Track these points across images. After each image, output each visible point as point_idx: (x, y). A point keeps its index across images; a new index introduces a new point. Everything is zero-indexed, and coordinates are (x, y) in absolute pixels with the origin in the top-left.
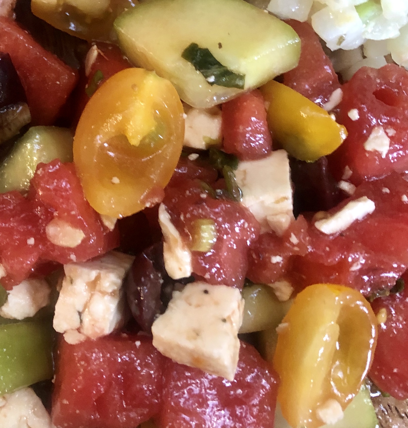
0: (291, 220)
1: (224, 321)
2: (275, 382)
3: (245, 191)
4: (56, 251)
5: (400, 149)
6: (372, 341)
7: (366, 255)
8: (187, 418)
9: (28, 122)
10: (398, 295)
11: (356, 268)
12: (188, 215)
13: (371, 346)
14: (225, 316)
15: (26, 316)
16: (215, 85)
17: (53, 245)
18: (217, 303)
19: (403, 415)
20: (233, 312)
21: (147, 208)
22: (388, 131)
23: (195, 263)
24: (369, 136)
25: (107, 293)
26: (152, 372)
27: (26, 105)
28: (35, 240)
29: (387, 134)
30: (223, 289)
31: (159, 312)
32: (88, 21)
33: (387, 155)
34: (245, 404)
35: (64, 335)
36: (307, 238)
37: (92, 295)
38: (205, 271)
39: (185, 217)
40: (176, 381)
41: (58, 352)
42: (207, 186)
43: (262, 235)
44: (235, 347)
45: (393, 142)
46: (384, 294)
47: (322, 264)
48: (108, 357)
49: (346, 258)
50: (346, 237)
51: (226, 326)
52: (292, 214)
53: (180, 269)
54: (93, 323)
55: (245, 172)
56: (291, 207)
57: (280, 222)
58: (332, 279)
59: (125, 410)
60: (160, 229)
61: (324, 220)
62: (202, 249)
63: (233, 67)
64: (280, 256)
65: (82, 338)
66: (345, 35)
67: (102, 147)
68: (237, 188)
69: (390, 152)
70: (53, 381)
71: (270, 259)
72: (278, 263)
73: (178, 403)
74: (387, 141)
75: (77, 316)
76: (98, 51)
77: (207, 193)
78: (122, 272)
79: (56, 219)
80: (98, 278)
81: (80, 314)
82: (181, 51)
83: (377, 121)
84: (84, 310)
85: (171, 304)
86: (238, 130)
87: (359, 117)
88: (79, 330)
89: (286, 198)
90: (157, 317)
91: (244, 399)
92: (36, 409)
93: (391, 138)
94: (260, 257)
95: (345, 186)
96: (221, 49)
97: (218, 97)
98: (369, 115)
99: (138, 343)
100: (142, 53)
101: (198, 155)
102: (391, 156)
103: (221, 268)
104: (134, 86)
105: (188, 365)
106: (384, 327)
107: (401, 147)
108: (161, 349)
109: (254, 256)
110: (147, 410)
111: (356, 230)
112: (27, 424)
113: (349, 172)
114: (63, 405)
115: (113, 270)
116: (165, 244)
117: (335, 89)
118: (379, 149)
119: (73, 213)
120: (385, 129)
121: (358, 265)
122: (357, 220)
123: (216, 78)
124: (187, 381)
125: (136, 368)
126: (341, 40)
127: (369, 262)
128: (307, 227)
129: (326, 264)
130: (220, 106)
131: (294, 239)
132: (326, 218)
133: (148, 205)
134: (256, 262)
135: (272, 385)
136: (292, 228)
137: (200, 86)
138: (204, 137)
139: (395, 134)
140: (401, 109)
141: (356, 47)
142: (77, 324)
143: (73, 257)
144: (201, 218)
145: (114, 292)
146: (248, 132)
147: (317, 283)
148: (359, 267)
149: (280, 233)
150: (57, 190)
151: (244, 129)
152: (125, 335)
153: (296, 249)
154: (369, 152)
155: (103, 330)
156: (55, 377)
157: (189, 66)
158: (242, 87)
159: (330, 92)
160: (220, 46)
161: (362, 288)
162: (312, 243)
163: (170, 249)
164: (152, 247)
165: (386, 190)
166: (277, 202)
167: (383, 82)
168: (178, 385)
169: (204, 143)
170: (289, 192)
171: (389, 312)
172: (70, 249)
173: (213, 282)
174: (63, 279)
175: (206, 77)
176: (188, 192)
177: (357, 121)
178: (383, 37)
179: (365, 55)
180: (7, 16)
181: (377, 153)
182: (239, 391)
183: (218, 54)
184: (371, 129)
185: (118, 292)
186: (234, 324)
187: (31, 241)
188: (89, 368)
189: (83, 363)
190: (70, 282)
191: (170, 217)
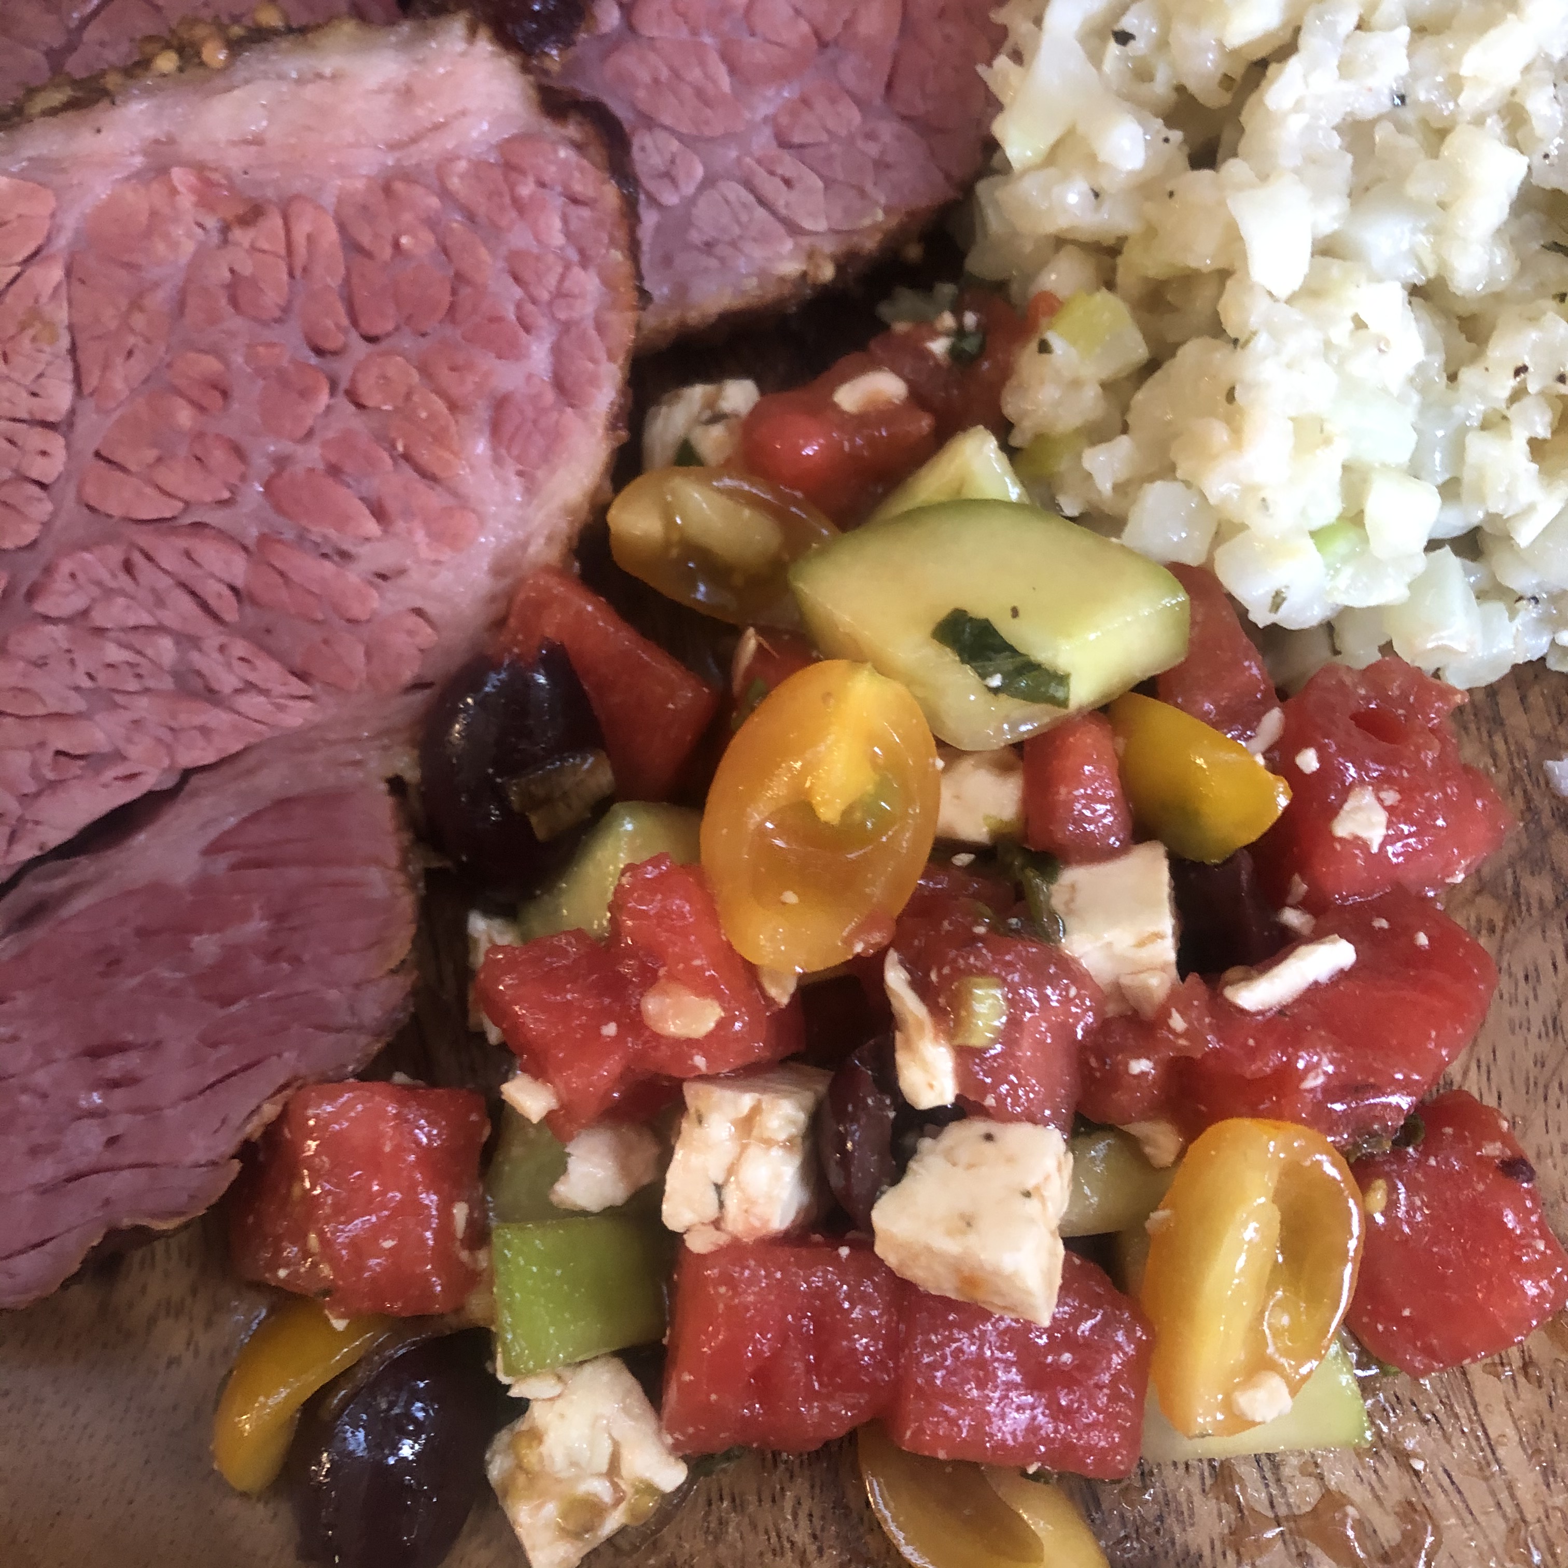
0: (1173, 985)
1: (1027, 1194)
2: (1144, 1338)
3: (1071, 923)
4: (663, 1047)
5: (1410, 835)
6: (1352, 1244)
7: (1335, 1054)
8: (953, 1412)
9: (608, 792)
10: (1411, 1150)
11: (1314, 1082)
12: (946, 970)
13: (1351, 1254)
14: (1030, 1185)
15: (608, 1204)
16: (1003, 697)
17: (657, 1037)
18: (1010, 1160)
19: (1429, 1416)
20: (1047, 1178)
21: (858, 957)
22: (1383, 795)
23: (964, 1074)
24: (1341, 807)
25: (778, 1143)
26: (875, 1313)
27: (604, 754)
28: (618, 1026)
29: (1380, 801)
30: (1026, 1129)
31: (888, 1180)
32: (738, 580)
33: (1382, 846)
34: (1079, 1383)
35: (685, 1236)
36: (1207, 1020)
37: (744, 1148)
38: (984, 1089)
39: (939, 975)
40: (926, 1333)
41: (675, 1276)
42: (987, 910)
43: (1113, 1018)
44: (1052, 1254)
45: (1394, 820)
46: (1379, 1143)
47: (1242, 1077)
48: (777, 1280)
49: (1291, 1064)
50: (1293, 1017)
51: (1032, 1206)
52: (1173, 972)
53: (931, 1086)
54: (745, 1206)
55: (1073, 887)
56: (1172, 956)
57: (1146, 988)
58: (1263, 1110)
59: (816, 1396)
60: (889, 1004)
61: (1243, 984)
62: (976, 1041)
63: (1041, 655)
64: (1148, 1058)
65: (722, 1239)
66: (1287, 587)
67: (761, 831)
68: (1054, 917)
69: (1388, 840)
70: (665, 1341)
71: (1126, 1065)
72: (1143, 1074)
73: (931, 1380)
74: (1381, 817)
75: (712, 1195)
76: (757, 640)
77: (988, 925)
78: (808, 1098)
79: (663, 981)
80: (756, 1110)
81: (719, 1188)
82: (930, 627)
83: (1360, 775)
84: (727, 1181)
85: (913, 1165)
86: (1056, 797)
87: (1318, 766)
88: (717, 1224)
89: (1158, 936)
90: (883, 1193)
91: (1076, 1374)
92: (628, 1401)
93: (1390, 810)
94: (1105, 1063)
95: (1292, 917)
96: (1016, 621)
97: (1014, 727)
98: (1341, 760)
99: (844, 1251)
100: (848, 634)
101: (972, 856)
102: (1390, 849)
103: (1020, 1085)
104: (827, 696)
105: (953, 1296)
106: (1380, 1219)
107: (1413, 829)
108: (892, 1260)
109: (1093, 1062)
110: (867, 1396)
111: (1312, 1003)
112: (610, 1435)
113: (1300, 887)
114: (682, 1386)
115: (787, 1095)
116: (898, 1036)
117: (1267, 710)
118: (1364, 834)
119: (697, 962)
120: (1377, 790)
121: (1317, 1076)
122: (1316, 983)
123: (1004, 678)
124: (951, 1333)
125: (840, 1305)
126: (1279, 600)
127: (1344, 1069)
128: (1207, 997)
129: (1248, 1076)
130: (1019, 748)
131: (1178, 1022)
132: (1248, 978)
133: (859, 948)
134: (1098, 1074)
135: (1139, 1343)
136: (1174, 999)
137: (972, 698)
138: (986, 817)
139: (1400, 801)
140: (1412, 748)
141: (1314, 622)
142: (711, 1211)
143: (700, 1061)
144: (971, 974)
145: (791, 1140)
146: (1077, 799)
147: (1231, 1116)
148: (1320, 1080)
149: (1148, 1011)
150: (663, 916)
151: (1070, 793)
152: (817, 1237)
153: (1182, 1042)
154: (1341, 840)
155: (766, 1222)
156: (668, 1332)
157: (950, 657)
158: (1064, 703)
159: (1258, 717)
160: (1015, 613)
161: (1330, 1132)
162: (1217, 1030)
163: (908, 1044)
164: (872, 1042)
165: (1383, 923)
166: (1141, 944)
167: (1373, 694)
168: (931, 1342)
169: (985, 829)
170: (1166, 923)
171: (1393, 1189)
172: (692, 1044)
173: (1001, 1115)
174: (682, 1116)
175: (984, 676)
176: (946, 924)
177: (1314, 773)
178: (1372, 601)
179: (1338, 646)
180: (560, 565)
181: (1359, 843)
182: (1067, 1357)
183: (1008, 630)
184: (1345, 792)
185: (799, 1140)
186: (1049, 1204)
187: (610, 1029)
188: (737, 1301)
189: (722, 1290)
190: (696, 1120)
191: (908, 977)
